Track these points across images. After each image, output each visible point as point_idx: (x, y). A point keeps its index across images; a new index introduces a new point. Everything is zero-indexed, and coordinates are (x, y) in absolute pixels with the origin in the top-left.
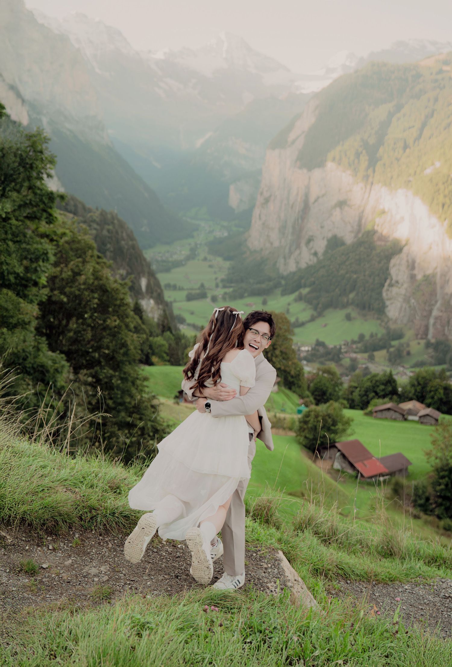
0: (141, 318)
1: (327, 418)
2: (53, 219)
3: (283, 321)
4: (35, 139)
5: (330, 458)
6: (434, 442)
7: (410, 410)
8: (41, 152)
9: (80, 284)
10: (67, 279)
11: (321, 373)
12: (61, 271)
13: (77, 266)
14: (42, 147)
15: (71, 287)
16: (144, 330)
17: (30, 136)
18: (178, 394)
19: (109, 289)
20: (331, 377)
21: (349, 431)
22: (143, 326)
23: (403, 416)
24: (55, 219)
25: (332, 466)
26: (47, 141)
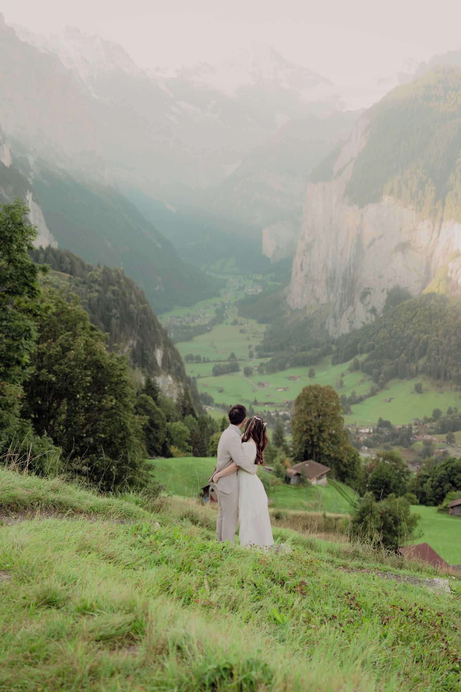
0: (155, 399)
1: (387, 515)
2: (35, 293)
3: (330, 397)
4: (13, 210)
8: (21, 224)
9: (70, 361)
10: (56, 355)
11: (381, 459)
12: (48, 348)
13: (66, 341)
14: (21, 219)
15: (61, 364)
17: (9, 208)
18: (202, 491)
19: (104, 365)
20: (395, 464)
21: (416, 532)
22: (158, 409)
24: (37, 293)
26: (27, 212)
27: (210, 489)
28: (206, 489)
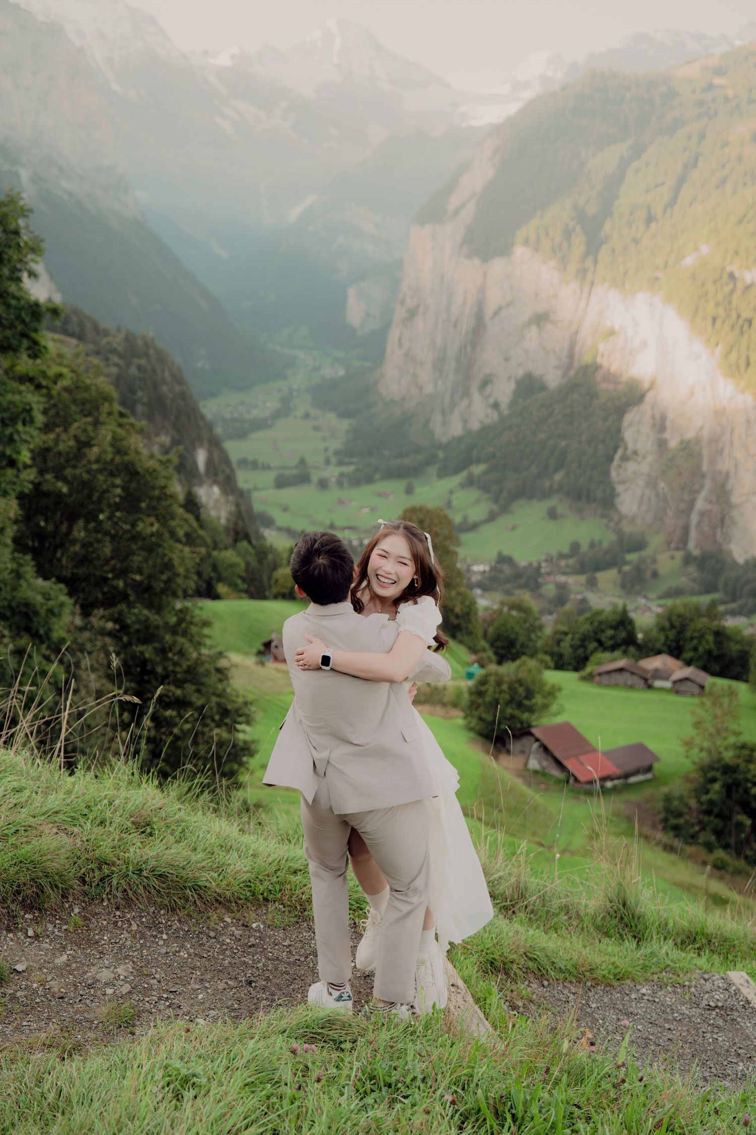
0: (197, 518)
1: (517, 685)
2: (40, 351)
3: (441, 522)
4: (5, 209)
5: (523, 752)
6: (698, 725)
7: (657, 670)
8: (17, 233)
9: (90, 462)
10: (68, 453)
11: (505, 609)
12: (57, 440)
13: (85, 431)
14: (17, 224)
15: (74, 467)
16: (202, 538)
18: (262, 648)
19: (140, 470)
20: (523, 615)
21: (554, 708)
22: (202, 533)
23: (646, 680)
24: (43, 350)
25: (526, 764)
26: (26, 213)
27: (273, 645)
28: (268, 645)
